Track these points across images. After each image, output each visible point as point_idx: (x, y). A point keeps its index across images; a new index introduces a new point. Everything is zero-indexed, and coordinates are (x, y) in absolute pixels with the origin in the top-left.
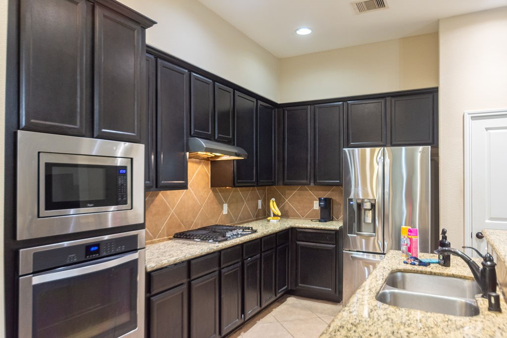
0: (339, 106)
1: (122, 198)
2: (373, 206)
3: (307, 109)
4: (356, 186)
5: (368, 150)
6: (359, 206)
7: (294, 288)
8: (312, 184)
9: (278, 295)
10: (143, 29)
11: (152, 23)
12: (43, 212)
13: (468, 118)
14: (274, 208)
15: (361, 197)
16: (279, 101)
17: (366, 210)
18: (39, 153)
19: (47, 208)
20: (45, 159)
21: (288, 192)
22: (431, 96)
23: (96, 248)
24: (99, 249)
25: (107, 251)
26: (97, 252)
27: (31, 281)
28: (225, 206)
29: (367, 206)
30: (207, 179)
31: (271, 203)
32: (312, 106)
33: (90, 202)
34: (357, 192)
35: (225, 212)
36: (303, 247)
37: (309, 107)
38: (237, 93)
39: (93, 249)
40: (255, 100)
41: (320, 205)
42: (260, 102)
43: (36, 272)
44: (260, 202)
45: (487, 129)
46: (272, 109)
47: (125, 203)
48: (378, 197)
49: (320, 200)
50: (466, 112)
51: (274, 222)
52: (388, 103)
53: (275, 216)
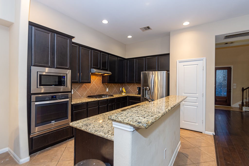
0: (143, 59)
1: (64, 84)
6: (145, 89)
10: (71, 39)
12: (38, 87)
13: (178, 62)
14: (124, 90)
16: (126, 58)
18: (37, 72)
19: (40, 86)
20: (39, 73)
22: (168, 56)
23: (55, 97)
24: (56, 97)
25: (58, 98)
26: (56, 98)
27: (35, 103)
28: (107, 89)
30: (100, 81)
32: (136, 59)
33: (53, 85)
35: (107, 91)
37: (135, 59)
39: (54, 97)
40: (117, 58)
42: (118, 58)
43: (36, 101)
44: (121, 88)
45: (184, 65)
46: (123, 60)
47: (65, 85)
49: (138, 88)
50: (177, 60)
51: (124, 94)
52: (158, 58)
53: (124, 92)
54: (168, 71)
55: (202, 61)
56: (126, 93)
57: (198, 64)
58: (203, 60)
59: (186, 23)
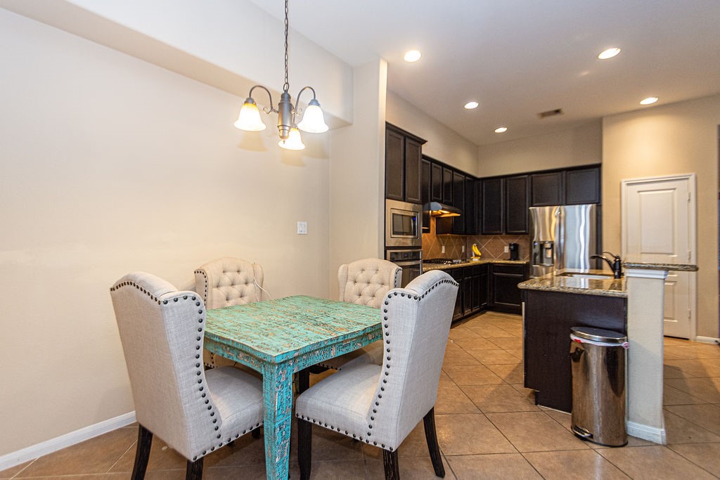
0: (525, 178)
2: (552, 245)
3: (500, 181)
4: (539, 233)
5: (547, 209)
6: (542, 246)
7: (492, 305)
8: (504, 234)
9: (474, 311)
11: (424, 142)
12: (392, 235)
13: (624, 185)
14: (475, 250)
15: (541, 240)
16: (479, 176)
17: (547, 249)
18: (391, 209)
19: (393, 233)
20: (392, 212)
21: (484, 240)
22: (597, 169)
24: (408, 256)
28: (443, 247)
29: (548, 246)
31: (473, 247)
32: (505, 179)
34: (539, 236)
35: (443, 252)
36: (498, 276)
37: (502, 180)
38: (445, 169)
40: (464, 177)
41: (510, 248)
42: (467, 178)
44: (463, 247)
45: (639, 192)
46: (473, 182)
47: (416, 234)
48: (555, 239)
49: (510, 245)
50: (623, 180)
51: (476, 260)
52: (564, 175)
53: (476, 256)
54: (598, 204)
55: (686, 181)
56: (482, 257)
57: (674, 189)
58: (687, 179)
59: (649, 101)
